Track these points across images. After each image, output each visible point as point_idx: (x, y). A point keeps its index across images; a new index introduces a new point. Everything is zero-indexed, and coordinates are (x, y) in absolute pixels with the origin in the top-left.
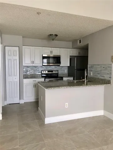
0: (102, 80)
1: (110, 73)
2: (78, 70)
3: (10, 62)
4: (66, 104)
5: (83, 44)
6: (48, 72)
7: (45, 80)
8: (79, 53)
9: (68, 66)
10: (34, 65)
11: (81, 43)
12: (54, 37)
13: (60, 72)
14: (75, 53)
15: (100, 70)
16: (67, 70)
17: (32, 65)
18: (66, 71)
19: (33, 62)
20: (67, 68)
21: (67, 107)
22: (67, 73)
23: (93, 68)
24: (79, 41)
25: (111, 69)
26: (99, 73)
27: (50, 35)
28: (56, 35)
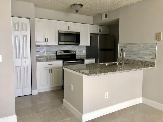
0: (141, 62)
1: (153, 53)
2: (102, 50)
3: (17, 39)
4: (106, 93)
5: (110, 19)
6: (64, 52)
7: (63, 63)
8: (100, 30)
9: (87, 46)
10: (48, 44)
11: (108, 18)
12: (79, 7)
13: (78, 53)
14: (95, 29)
15: (137, 49)
16: (86, 50)
17: (45, 44)
18: (84, 52)
19: (46, 40)
20: (85, 48)
21: (107, 97)
22: (86, 54)
23: (126, 48)
24: (104, 16)
25: (155, 49)
26: (136, 53)
27: (74, 4)
28: (82, 5)
